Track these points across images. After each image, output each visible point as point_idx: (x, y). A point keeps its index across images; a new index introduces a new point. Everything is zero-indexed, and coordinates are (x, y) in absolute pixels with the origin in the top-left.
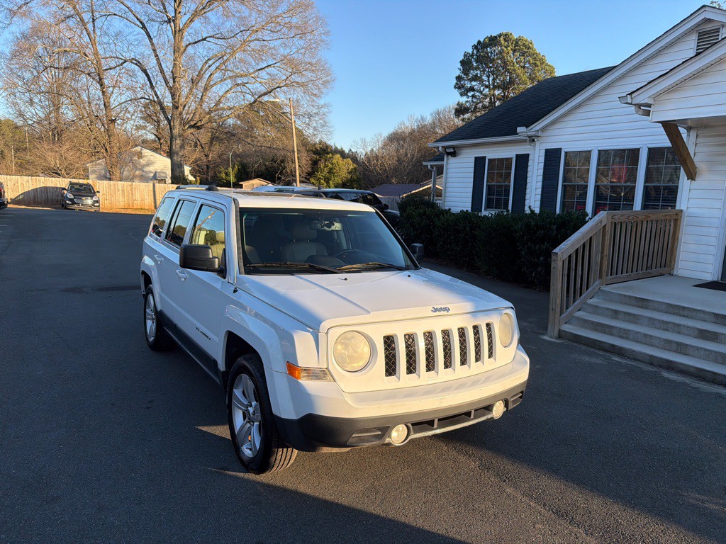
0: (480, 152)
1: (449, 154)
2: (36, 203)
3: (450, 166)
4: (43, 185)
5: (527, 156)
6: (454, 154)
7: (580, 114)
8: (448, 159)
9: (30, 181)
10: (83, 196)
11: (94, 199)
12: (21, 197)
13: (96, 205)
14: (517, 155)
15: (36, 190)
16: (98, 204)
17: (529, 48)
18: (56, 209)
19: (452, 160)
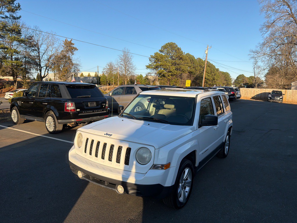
2: (260, 99)
4: (264, 92)
9: (260, 90)
10: (275, 96)
11: (280, 97)
12: (255, 96)
13: (281, 100)
15: (261, 94)
16: (282, 100)
18: (265, 101)
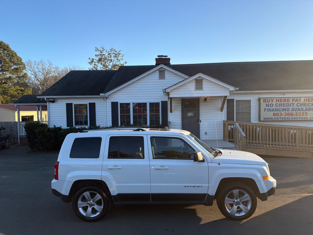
0: (69, 101)
1: (50, 101)
3: (50, 107)
5: (94, 104)
6: (53, 102)
7: (124, 91)
8: (49, 104)
14: (89, 103)
17: (8, 47)
19: (51, 104)
